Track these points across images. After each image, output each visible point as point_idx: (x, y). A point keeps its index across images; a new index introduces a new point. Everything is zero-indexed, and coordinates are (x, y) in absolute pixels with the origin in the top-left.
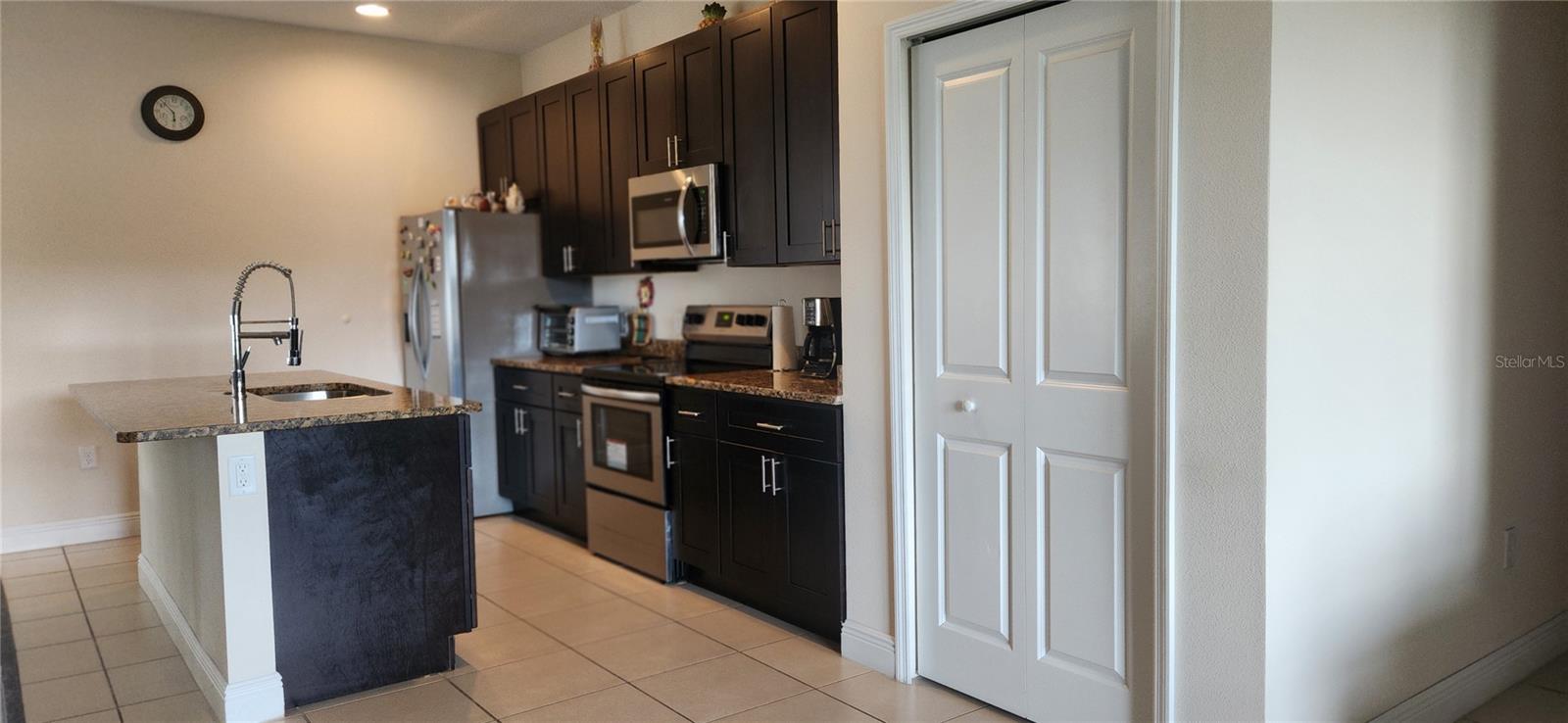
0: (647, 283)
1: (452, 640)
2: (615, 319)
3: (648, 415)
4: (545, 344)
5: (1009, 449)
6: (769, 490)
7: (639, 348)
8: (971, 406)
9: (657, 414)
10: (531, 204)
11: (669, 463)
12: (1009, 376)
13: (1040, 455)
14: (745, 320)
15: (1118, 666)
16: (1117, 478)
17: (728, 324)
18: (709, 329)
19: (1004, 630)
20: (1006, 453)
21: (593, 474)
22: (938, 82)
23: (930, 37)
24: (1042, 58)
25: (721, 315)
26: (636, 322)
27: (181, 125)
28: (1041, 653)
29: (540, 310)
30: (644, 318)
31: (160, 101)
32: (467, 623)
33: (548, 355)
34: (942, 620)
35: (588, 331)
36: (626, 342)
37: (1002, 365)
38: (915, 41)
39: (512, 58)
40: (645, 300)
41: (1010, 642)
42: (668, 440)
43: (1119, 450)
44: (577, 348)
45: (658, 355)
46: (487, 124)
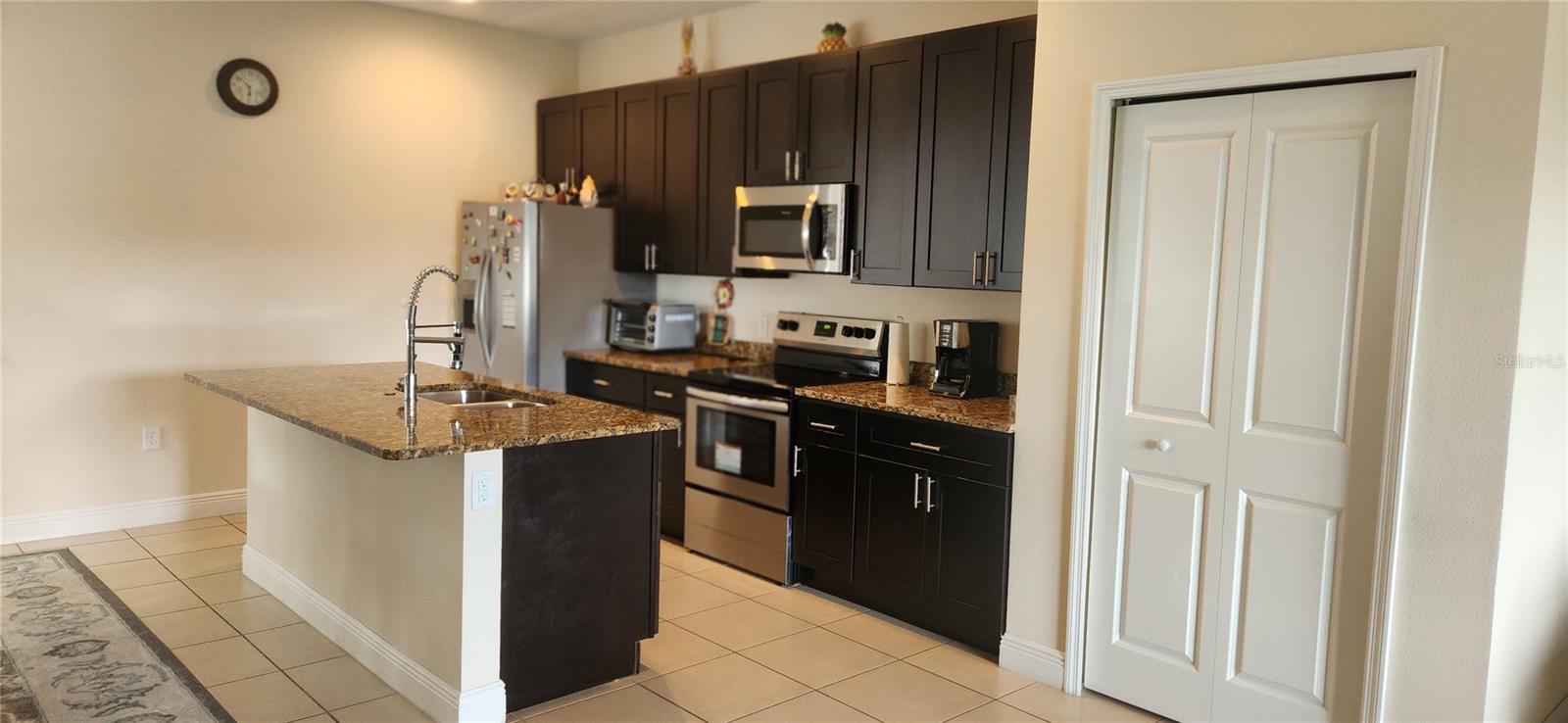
0: (726, 284)
1: (638, 644)
2: (689, 317)
3: (773, 424)
4: (615, 338)
5: (1206, 489)
6: (923, 505)
7: (714, 348)
8: (1166, 445)
9: (783, 425)
11: (796, 471)
12: (1210, 421)
14: (848, 332)
15: (1317, 690)
16: (1329, 524)
17: (831, 333)
18: (805, 336)
19: (1189, 651)
20: (1202, 492)
21: (694, 473)
22: (1147, 143)
23: (1136, 101)
24: (1270, 136)
25: (820, 325)
26: (712, 322)
27: (255, 100)
28: (1230, 674)
29: (611, 304)
30: (723, 319)
31: (238, 73)
32: (651, 630)
33: (616, 349)
34: (1116, 638)
35: (665, 329)
36: (701, 339)
37: (1204, 410)
38: (1123, 102)
40: (723, 301)
41: (1195, 663)
42: (797, 449)
43: (1335, 498)
44: (657, 345)
45: (738, 355)
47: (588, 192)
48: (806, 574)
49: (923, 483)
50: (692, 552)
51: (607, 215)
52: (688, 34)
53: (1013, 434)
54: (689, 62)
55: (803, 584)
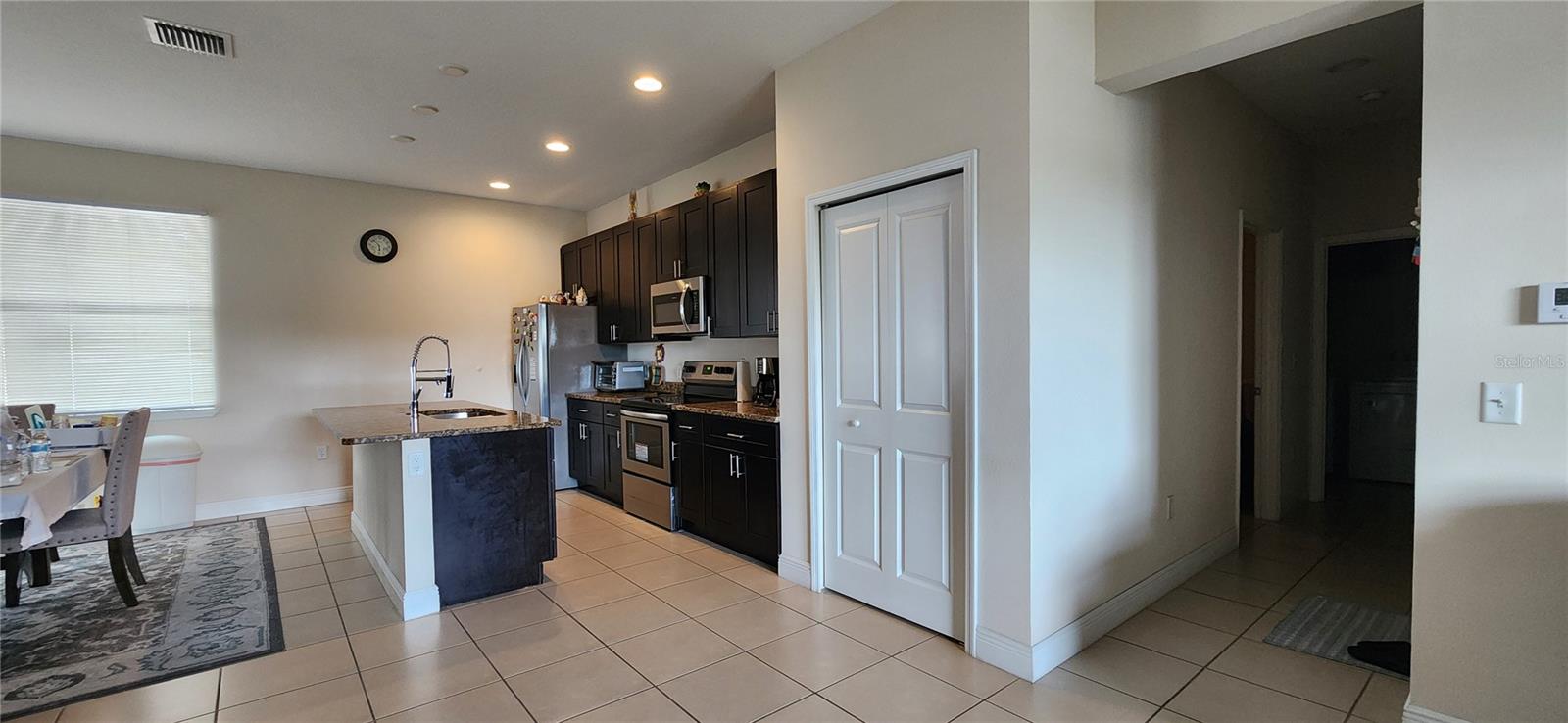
0: (660, 347)
1: (542, 566)
2: (641, 369)
3: (661, 428)
4: (598, 384)
5: (880, 450)
6: (735, 474)
7: (656, 387)
8: (858, 424)
9: (666, 427)
10: (591, 300)
11: (674, 458)
12: (880, 406)
13: (899, 453)
14: (720, 370)
15: (944, 581)
16: (944, 467)
17: (710, 373)
18: (698, 376)
19: (876, 559)
20: (878, 452)
21: (627, 464)
22: (837, 230)
23: (832, 204)
24: (897, 217)
25: (705, 367)
26: (654, 371)
27: (383, 253)
28: (899, 573)
29: (596, 364)
30: (658, 369)
31: (372, 238)
32: (551, 555)
33: (600, 391)
34: (839, 553)
35: (625, 376)
36: (647, 383)
37: (876, 399)
38: (823, 206)
39: (582, 213)
40: (659, 358)
41: (880, 567)
42: (673, 444)
43: (946, 451)
44: (618, 387)
45: (668, 391)
46: (565, 252)
47: (581, 297)
48: (686, 524)
49: (734, 459)
50: (629, 513)
51: (593, 309)
52: (633, 199)
53: (778, 424)
54: (635, 214)
55: (686, 530)
